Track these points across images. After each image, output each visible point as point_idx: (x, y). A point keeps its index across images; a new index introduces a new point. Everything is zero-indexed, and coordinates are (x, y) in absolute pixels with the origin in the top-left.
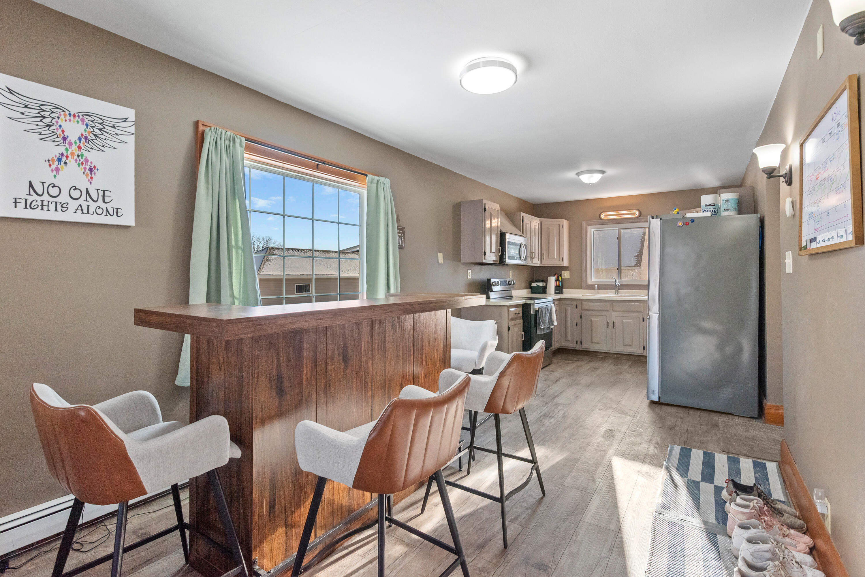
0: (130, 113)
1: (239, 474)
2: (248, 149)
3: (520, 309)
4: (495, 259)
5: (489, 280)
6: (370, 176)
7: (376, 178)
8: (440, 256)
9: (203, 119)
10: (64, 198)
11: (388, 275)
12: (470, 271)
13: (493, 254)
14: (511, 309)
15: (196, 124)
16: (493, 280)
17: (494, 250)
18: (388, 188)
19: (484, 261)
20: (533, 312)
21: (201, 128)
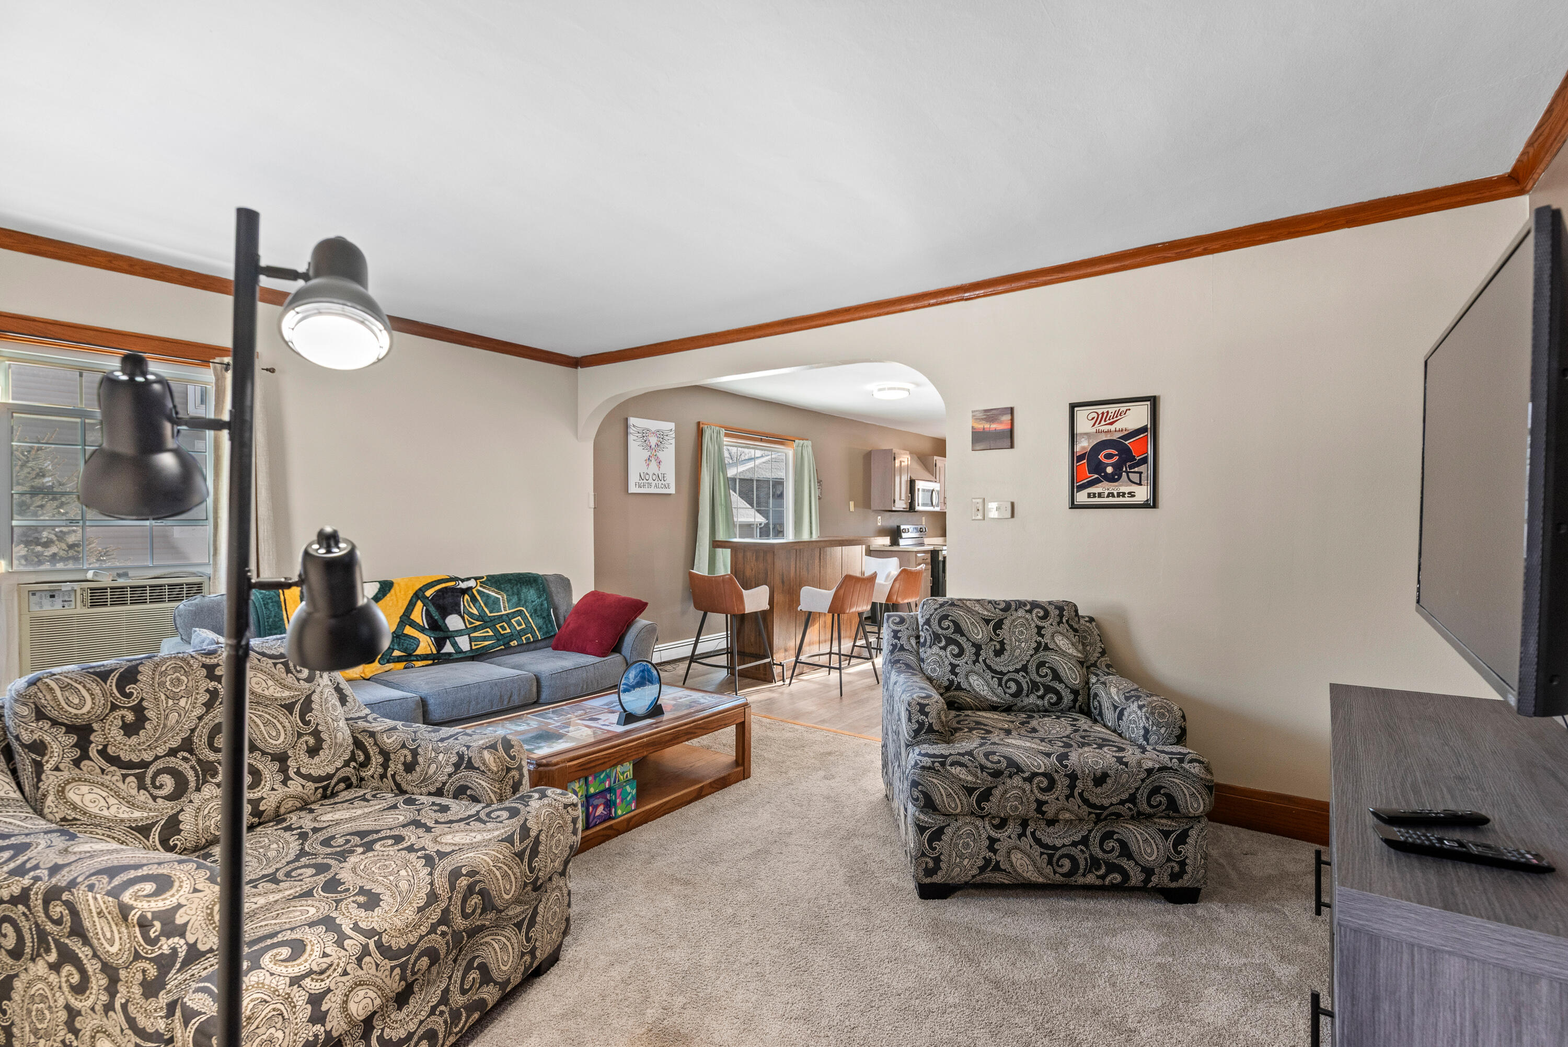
0: (672, 425)
1: (765, 620)
2: (726, 435)
3: (929, 555)
4: (904, 506)
5: (899, 527)
6: (797, 441)
7: (801, 442)
8: (852, 504)
9: (701, 420)
10: (650, 481)
11: (811, 523)
12: (879, 517)
13: (903, 502)
14: (919, 555)
15: (699, 423)
16: (902, 527)
17: (903, 497)
18: (810, 449)
19: (894, 509)
20: (941, 558)
21: (701, 426)
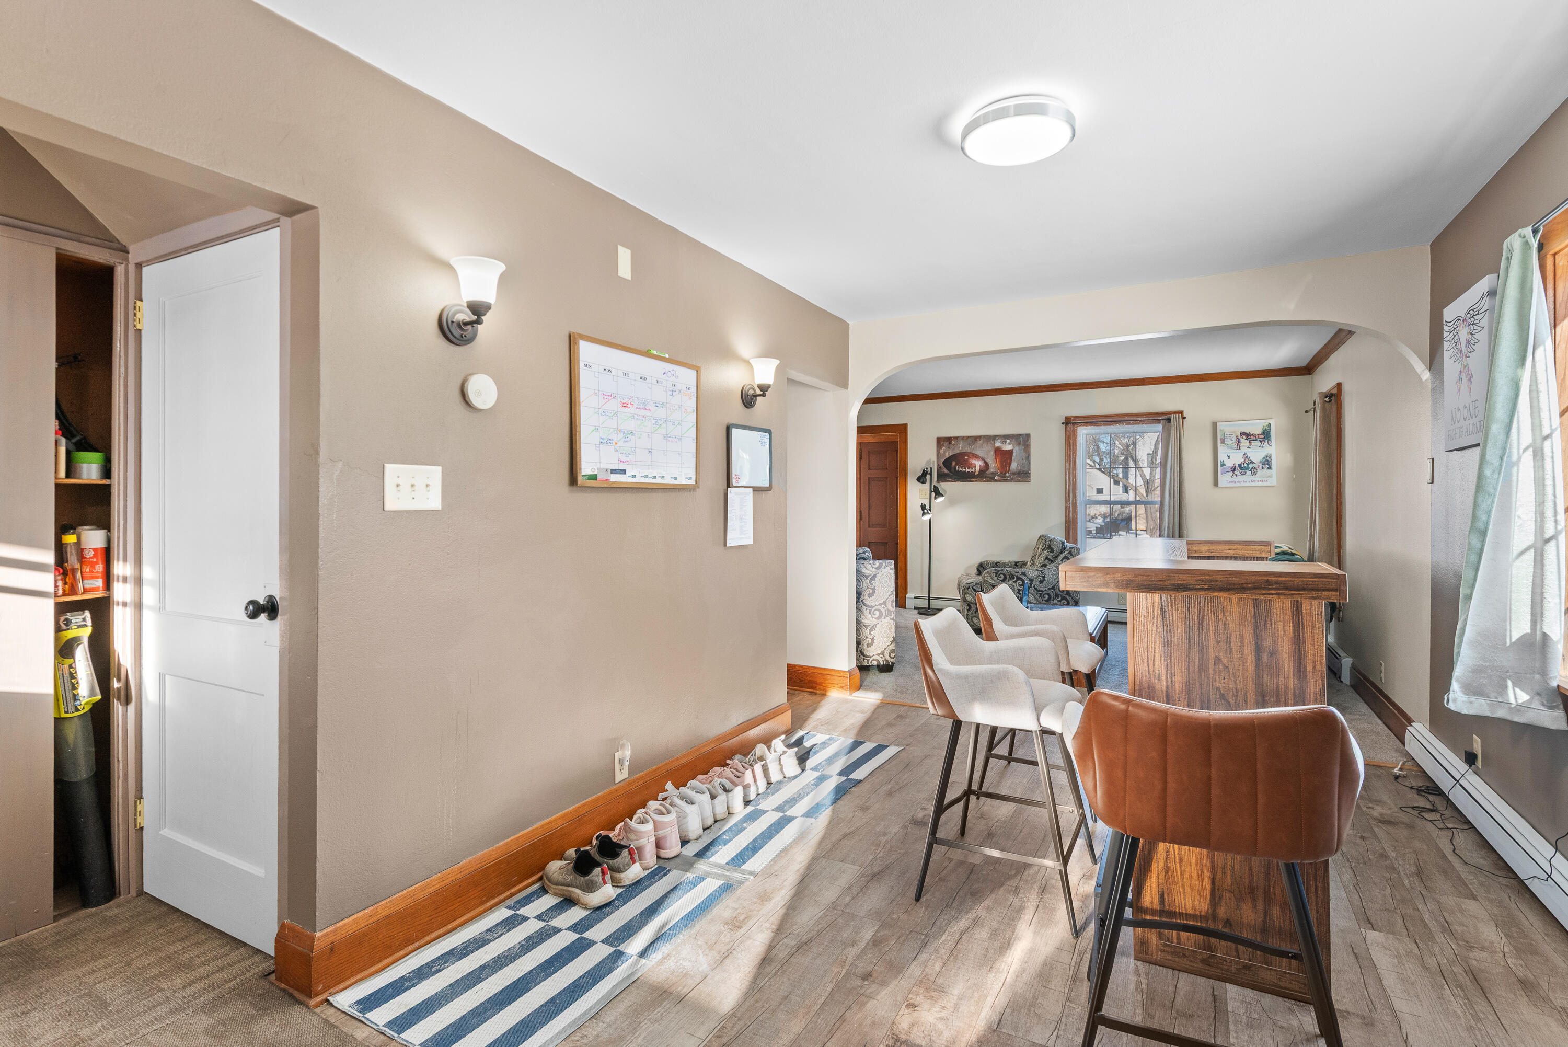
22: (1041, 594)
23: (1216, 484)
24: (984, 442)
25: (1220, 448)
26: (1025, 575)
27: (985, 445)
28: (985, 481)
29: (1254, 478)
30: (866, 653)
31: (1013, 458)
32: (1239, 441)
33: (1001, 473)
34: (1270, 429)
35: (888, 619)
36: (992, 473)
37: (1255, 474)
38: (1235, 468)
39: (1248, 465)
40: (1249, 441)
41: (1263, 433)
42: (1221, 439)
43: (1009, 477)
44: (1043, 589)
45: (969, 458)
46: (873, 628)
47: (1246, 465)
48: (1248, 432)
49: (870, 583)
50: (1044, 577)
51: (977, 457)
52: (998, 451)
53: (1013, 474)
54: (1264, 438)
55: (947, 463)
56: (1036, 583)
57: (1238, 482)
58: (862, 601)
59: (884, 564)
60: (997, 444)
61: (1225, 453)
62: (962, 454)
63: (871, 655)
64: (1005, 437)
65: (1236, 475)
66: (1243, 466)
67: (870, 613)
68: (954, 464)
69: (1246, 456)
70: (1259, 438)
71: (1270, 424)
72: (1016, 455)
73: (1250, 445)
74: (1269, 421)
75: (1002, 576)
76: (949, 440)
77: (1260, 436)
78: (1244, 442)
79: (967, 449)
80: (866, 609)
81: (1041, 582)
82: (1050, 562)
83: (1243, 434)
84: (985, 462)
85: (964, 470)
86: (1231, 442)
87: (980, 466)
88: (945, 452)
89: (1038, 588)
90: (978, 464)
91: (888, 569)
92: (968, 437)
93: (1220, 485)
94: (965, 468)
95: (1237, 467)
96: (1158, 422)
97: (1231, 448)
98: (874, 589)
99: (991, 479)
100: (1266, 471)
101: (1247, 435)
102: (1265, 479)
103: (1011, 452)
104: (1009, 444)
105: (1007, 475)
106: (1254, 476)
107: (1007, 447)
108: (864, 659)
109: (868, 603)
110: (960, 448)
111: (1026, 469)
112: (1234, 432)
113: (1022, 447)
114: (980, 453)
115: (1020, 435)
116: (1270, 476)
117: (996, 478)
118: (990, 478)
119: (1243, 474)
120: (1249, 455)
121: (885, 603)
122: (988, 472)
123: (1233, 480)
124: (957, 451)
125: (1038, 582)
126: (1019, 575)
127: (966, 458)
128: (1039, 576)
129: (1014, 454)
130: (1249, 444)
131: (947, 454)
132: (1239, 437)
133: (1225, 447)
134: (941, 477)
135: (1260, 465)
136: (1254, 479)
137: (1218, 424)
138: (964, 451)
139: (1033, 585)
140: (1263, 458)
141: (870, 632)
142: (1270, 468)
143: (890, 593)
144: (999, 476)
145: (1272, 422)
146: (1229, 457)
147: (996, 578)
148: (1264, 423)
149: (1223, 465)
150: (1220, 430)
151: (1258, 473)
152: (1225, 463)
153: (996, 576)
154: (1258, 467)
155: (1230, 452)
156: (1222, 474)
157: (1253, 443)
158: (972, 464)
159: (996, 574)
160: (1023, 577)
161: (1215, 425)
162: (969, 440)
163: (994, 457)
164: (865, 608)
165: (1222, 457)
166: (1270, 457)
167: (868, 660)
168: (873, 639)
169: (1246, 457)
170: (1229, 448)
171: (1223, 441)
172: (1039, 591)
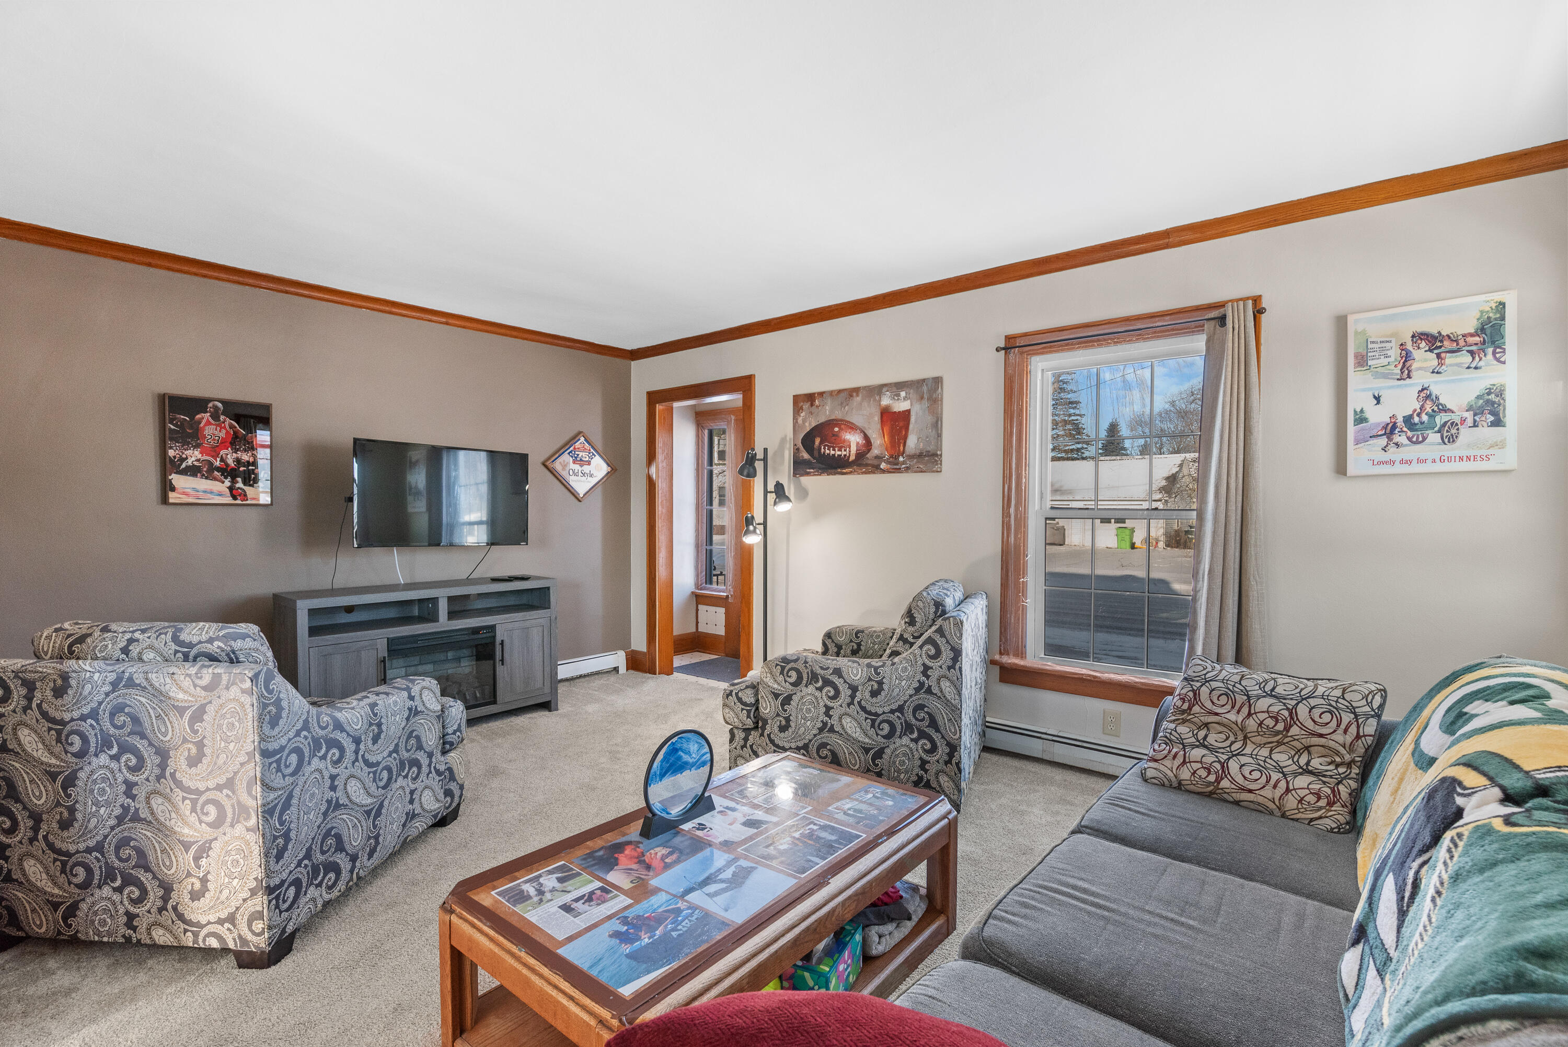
22: (873, 721)
23: (1341, 468)
24: (863, 399)
25: (1355, 378)
26: (840, 676)
27: (865, 404)
28: (863, 473)
29: (1449, 450)
30: (189, 916)
31: (911, 426)
32: (1407, 357)
33: (891, 456)
34: (1503, 318)
35: (239, 829)
36: (877, 457)
37: (1452, 439)
38: (1394, 426)
39: (1432, 416)
40: (1438, 356)
41: (1482, 330)
42: (1356, 356)
43: (904, 463)
44: (880, 711)
45: (841, 429)
46: (204, 851)
47: (1425, 418)
48: (1434, 331)
49: (191, 726)
50: (880, 683)
51: (852, 427)
52: (887, 415)
53: (911, 457)
54: (1484, 342)
55: (808, 441)
56: (863, 694)
57: (1402, 462)
58: (173, 775)
59: (225, 678)
60: (886, 401)
61: (1370, 389)
62: (831, 423)
63: (203, 921)
64: (898, 387)
65: (1397, 445)
66: (1416, 419)
67: (193, 810)
68: (818, 441)
69: (1425, 394)
70: (1467, 345)
71: (1502, 305)
72: (916, 422)
73: (1441, 364)
74: (1498, 297)
75: (794, 675)
76: (810, 398)
77: (1471, 340)
78: (1423, 358)
79: (838, 415)
80: (184, 799)
81: (874, 694)
82: (907, 646)
83: (1419, 337)
84: (866, 438)
85: (833, 452)
86: (1384, 361)
87: (858, 443)
88: (804, 421)
89: (869, 708)
90: (854, 440)
91: (234, 692)
92: (840, 391)
93: (1351, 469)
94: (834, 450)
95: (1400, 420)
96: (1197, 328)
97: (1386, 376)
98: (200, 745)
99: (876, 469)
100: (1486, 432)
101: (1433, 341)
102: (1484, 452)
103: (906, 414)
104: (905, 399)
105: (901, 459)
106: (1449, 446)
107: (901, 406)
108: (186, 931)
109: (187, 782)
110: (827, 411)
111: (931, 448)
112: (1395, 335)
113: (926, 404)
114: (857, 419)
115: (924, 380)
116: (1501, 445)
117: (883, 466)
118: (873, 466)
119: (1417, 442)
120: (1435, 390)
121: (230, 784)
122: (868, 456)
123: (1385, 457)
124: (822, 419)
125: (867, 695)
126: (828, 674)
127: (836, 429)
128: (870, 680)
129: (913, 419)
130: (1435, 362)
131: (807, 424)
132: (1409, 346)
133: (1368, 375)
134: (800, 467)
135: (1469, 416)
136: (1447, 454)
137: (1351, 319)
138: (833, 417)
139: (857, 700)
140: (1478, 397)
141: (197, 859)
142: (1498, 422)
143: (243, 758)
144: (888, 462)
145: (1511, 299)
146: (1378, 399)
147: (781, 678)
148: (1484, 302)
149: (1361, 419)
150: (1356, 333)
151: (1461, 437)
152: (1367, 414)
153: (782, 673)
154: (1463, 421)
155: (1379, 385)
156: (1357, 442)
157: (1449, 359)
158: (844, 441)
159: (783, 668)
160: (835, 679)
161: (1341, 323)
162: (842, 395)
163: (879, 426)
164: (181, 794)
165: (1358, 399)
166: (1501, 393)
167: (196, 935)
168: (204, 881)
169: (1428, 397)
170: (1377, 376)
171: (1362, 361)
172: (869, 713)
